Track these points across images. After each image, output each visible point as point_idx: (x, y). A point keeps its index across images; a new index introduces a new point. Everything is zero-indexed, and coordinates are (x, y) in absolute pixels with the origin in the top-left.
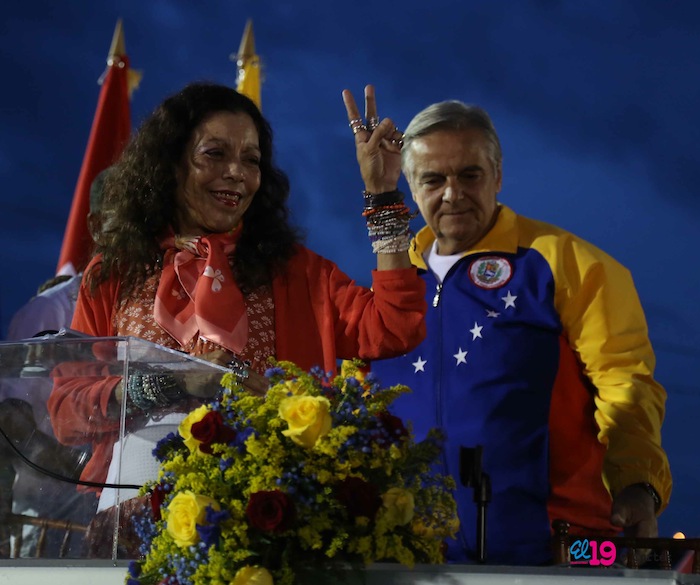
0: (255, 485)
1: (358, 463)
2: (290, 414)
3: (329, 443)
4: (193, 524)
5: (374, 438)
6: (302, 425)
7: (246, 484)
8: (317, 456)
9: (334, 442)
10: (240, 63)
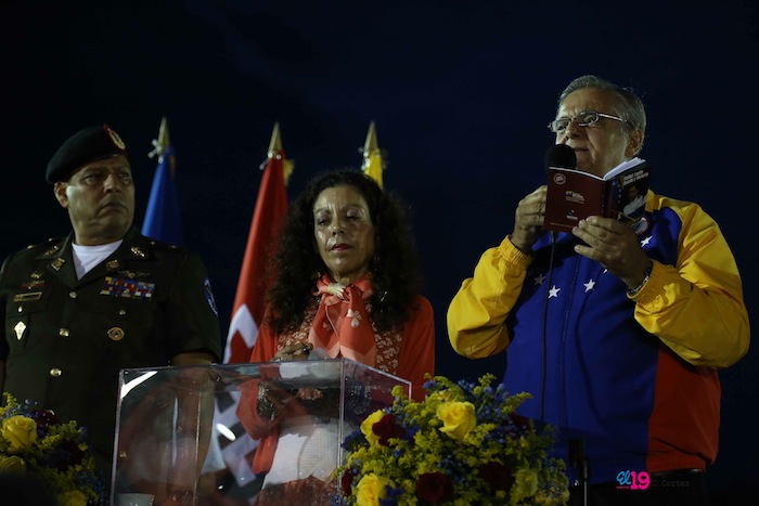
0: (422, 469)
1: (496, 451)
2: (445, 415)
3: (475, 436)
4: (376, 498)
5: (507, 433)
6: (453, 424)
7: (414, 468)
8: (466, 447)
9: (479, 435)
10: (366, 154)
